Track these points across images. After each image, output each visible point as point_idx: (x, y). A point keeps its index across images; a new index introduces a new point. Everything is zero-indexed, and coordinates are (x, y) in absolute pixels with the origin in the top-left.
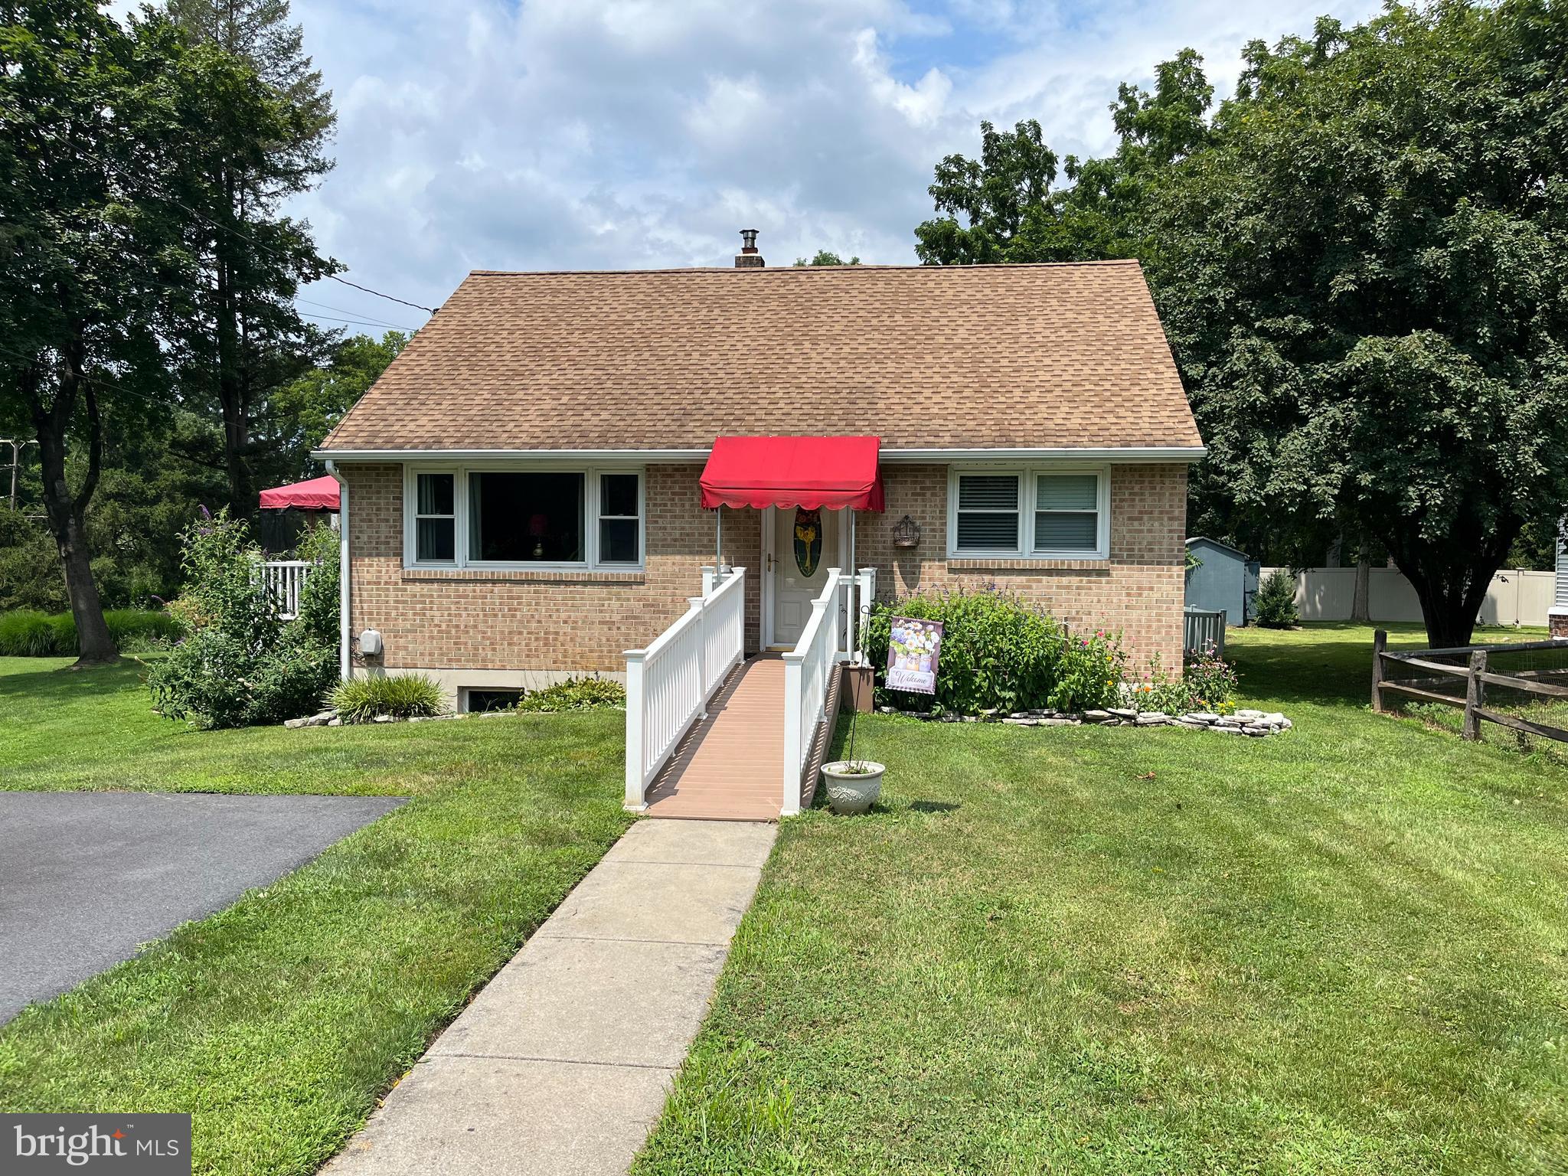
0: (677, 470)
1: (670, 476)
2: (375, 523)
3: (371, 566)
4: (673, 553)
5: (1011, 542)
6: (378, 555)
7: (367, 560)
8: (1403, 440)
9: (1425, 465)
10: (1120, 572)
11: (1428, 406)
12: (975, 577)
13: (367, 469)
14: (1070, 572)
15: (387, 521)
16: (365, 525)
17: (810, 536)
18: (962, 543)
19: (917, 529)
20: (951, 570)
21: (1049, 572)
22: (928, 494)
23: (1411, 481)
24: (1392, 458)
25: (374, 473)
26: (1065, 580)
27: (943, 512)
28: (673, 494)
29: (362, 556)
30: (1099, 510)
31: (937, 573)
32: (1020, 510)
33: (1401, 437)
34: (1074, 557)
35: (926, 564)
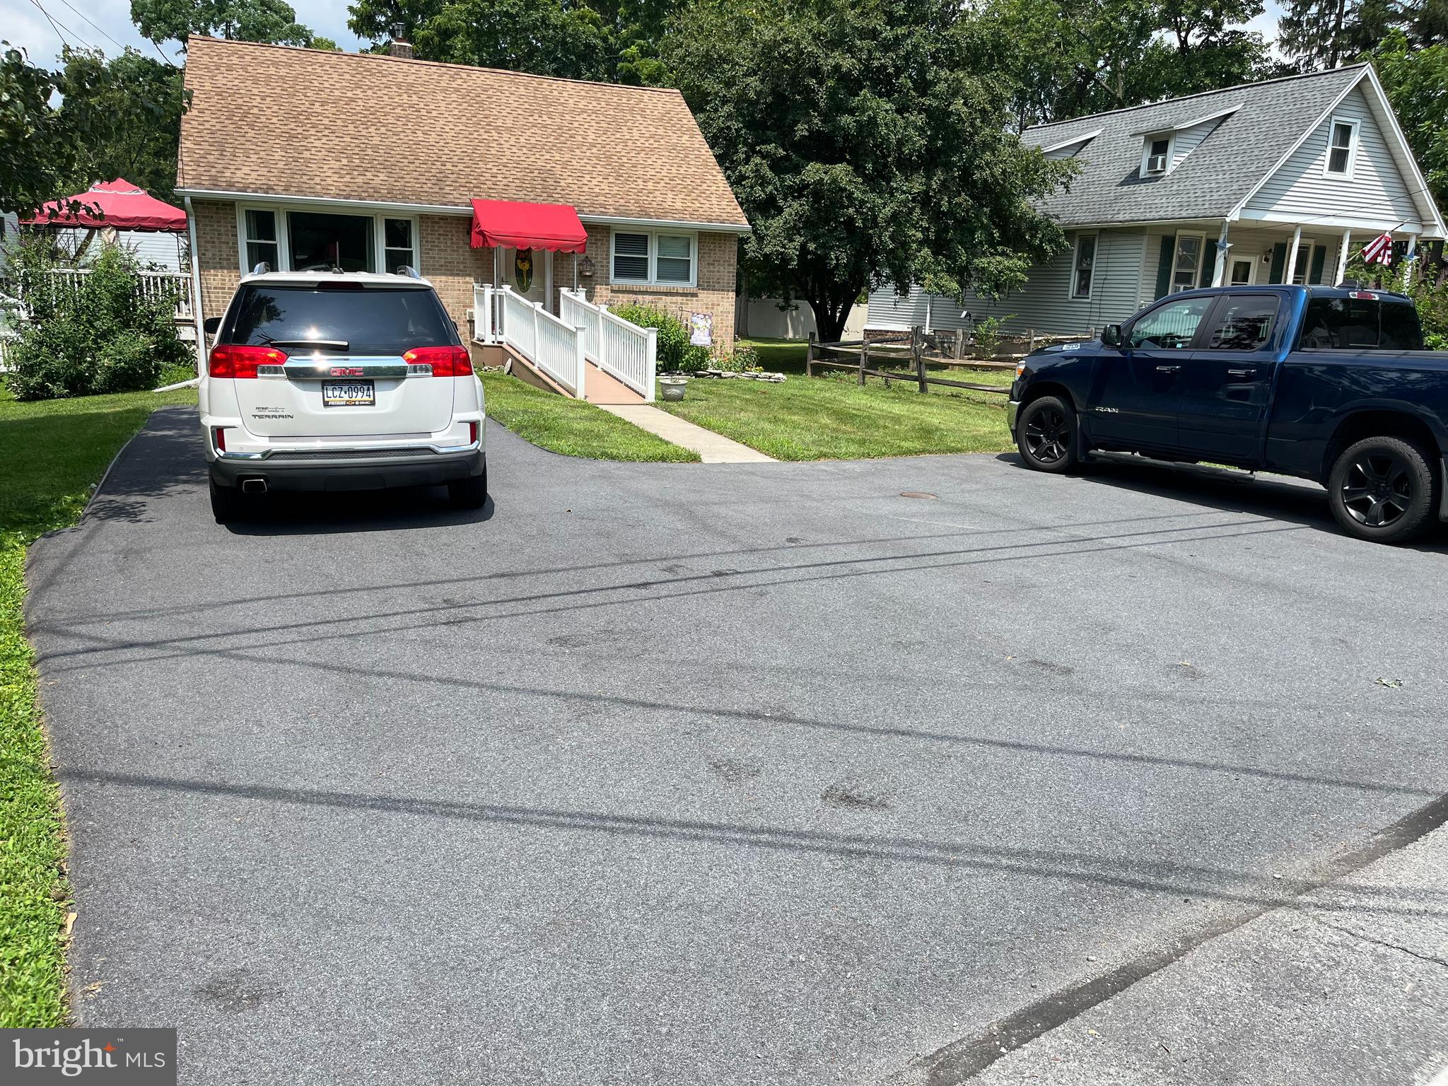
0: (442, 219)
1: (437, 223)
2: (217, 244)
3: (216, 275)
4: (440, 275)
5: (643, 275)
6: (222, 268)
7: (212, 271)
8: (829, 225)
9: (840, 240)
10: (703, 295)
11: (843, 207)
12: (626, 295)
13: (209, 204)
14: (677, 294)
15: (228, 243)
16: (209, 246)
17: (527, 266)
18: (616, 275)
19: (594, 265)
20: (613, 291)
21: (666, 294)
22: (599, 243)
23: (832, 248)
24: (824, 235)
25: (214, 207)
26: (674, 299)
27: (608, 255)
28: (440, 235)
29: (208, 268)
30: (691, 258)
31: (605, 293)
32: (649, 256)
33: (827, 223)
34: (679, 285)
35: (598, 287)
